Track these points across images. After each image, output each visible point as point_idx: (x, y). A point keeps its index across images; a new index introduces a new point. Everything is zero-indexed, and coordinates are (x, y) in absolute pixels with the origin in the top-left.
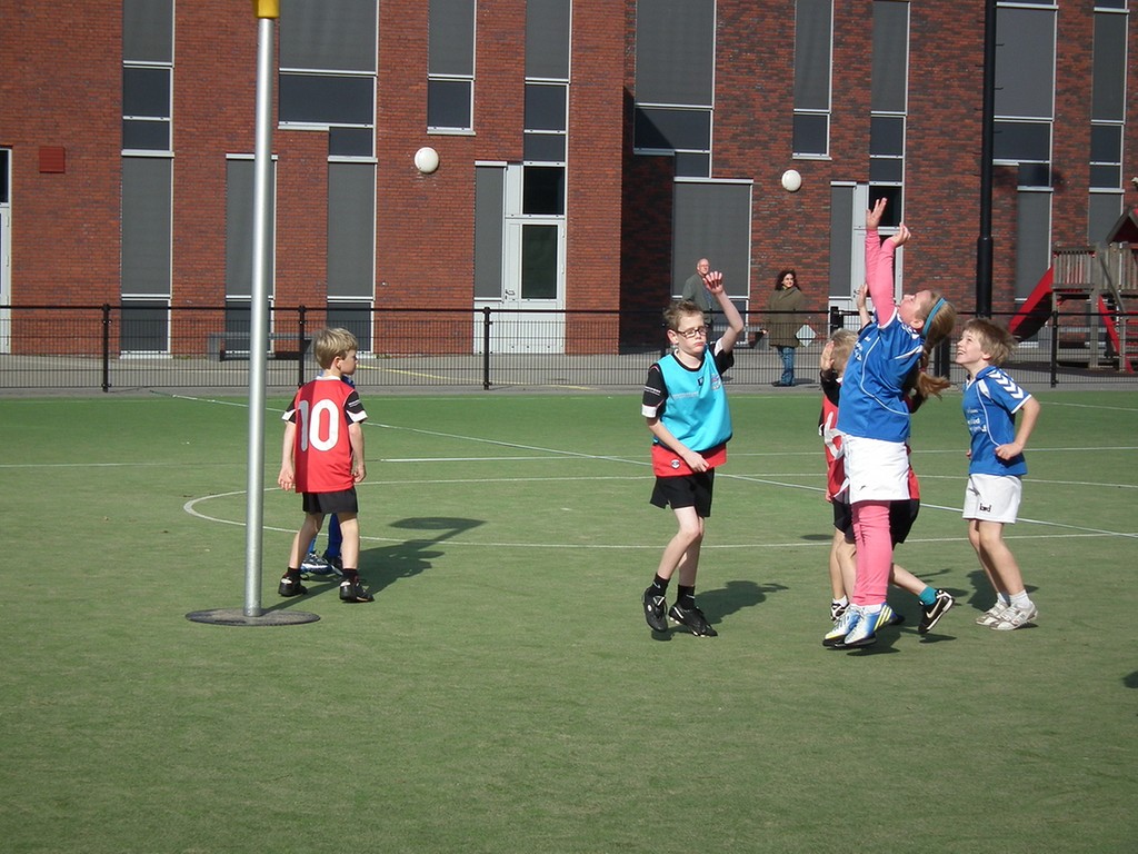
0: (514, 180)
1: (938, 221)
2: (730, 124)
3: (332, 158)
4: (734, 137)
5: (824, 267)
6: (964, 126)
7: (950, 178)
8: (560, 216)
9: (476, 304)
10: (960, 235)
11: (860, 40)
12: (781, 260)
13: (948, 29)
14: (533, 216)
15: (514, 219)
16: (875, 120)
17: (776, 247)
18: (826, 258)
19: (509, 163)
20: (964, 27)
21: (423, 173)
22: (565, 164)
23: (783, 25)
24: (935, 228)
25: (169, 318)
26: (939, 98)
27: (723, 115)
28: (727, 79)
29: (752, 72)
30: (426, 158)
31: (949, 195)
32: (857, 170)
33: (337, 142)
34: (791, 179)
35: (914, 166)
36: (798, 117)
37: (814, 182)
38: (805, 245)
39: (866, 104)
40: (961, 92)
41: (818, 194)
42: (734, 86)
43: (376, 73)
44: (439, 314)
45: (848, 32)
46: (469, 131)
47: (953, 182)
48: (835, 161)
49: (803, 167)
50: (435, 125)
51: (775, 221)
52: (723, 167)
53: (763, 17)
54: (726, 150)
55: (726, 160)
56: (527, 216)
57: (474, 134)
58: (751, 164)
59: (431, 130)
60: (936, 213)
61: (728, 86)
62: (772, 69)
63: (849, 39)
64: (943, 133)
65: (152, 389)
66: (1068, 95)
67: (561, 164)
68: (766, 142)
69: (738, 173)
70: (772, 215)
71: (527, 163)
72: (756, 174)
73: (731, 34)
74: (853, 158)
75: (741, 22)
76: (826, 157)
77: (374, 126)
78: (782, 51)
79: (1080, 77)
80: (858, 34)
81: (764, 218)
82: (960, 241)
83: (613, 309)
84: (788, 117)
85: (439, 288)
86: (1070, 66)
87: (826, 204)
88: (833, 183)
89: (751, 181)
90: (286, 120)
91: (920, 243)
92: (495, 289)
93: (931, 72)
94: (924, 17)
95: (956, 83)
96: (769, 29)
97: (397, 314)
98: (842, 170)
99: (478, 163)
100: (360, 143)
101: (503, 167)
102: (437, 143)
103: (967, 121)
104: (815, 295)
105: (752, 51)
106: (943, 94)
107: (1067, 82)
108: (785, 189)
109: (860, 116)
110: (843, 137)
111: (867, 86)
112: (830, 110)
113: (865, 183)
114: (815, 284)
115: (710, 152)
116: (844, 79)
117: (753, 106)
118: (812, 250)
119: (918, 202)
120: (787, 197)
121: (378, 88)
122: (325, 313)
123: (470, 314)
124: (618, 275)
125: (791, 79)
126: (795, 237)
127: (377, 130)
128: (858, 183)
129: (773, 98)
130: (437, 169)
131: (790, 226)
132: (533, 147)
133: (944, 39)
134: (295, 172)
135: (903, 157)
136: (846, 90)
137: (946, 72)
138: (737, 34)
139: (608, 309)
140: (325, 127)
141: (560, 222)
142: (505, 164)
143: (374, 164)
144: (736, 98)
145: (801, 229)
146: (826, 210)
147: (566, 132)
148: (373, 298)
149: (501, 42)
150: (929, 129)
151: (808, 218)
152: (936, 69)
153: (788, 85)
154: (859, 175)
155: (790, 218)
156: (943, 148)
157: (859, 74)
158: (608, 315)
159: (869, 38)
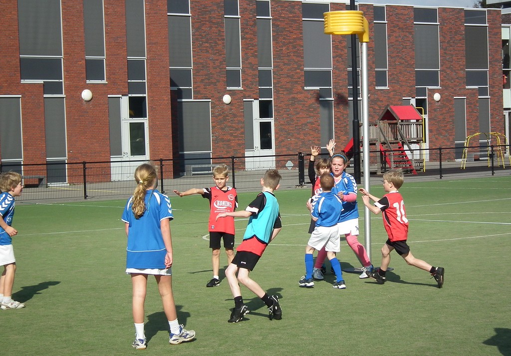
0: (125, 102)
1: (288, 114)
2: (199, 75)
3: (45, 96)
4: (202, 80)
5: (242, 137)
6: (296, 73)
7: (292, 96)
8: (145, 118)
9: (111, 159)
10: (297, 120)
11: (252, 36)
12: (224, 135)
13: (287, 31)
14: (134, 119)
15: (126, 120)
16: (259, 71)
17: (222, 129)
18: (243, 133)
19: (122, 96)
20: (295, 29)
21: (86, 101)
22: (146, 95)
23: (219, 30)
24: (287, 118)
25: (22, 169)
26: (286, 61)
27: (197, 71)
28: (198, 55)
29: (208, 52)
30: (86, 94)
31: (292, 103)
32: (254, 94)
33: (47, 88)
34: (227, 99)
35: (277, 92)
36: (228, 71)
37: (236, 100)
38: (234, 127)
39: (256, 64)
40: (295, 58)
41: (238, 105)
42: (201, 58)
43: (63, 56)
44: (96, 164)
45: (247, 33)
46: (104, 82)
47: (293, 98)
48: (245, 90)
49: (231, 93)
50: (90, 79)
51: (221, 117)
52: (198, 94)
53: (211, 27)
54: (199, 87)
55: (199, 91)
56: (131, 119)
57: (107, 83)
58: (209, 92)
59: (88, 82)
60: (287, 111)
61: (198, 58)
62: (216, 50)
63: (247, 36)
64: (288, 76)
65: (22, 201)
66: (337, 58)
67: (144, 95)
68: (215, 82)
69: (205, 97)
70: (220, 115)
71: (130, 95)
72: (212, 97)
73: (198, 35)
74: (252, 88)
75: (202, 30)
76: (241, 88)
77: (63, 81)
78: (220, 42)
79: (342, 50)
80: (251, 34)
81: (216, 116)
82: (297, 123)
83: (170, 159)
84: (224, 71)
85: (95, 153)
86: (338, 46)
87: (242, 109)
88: (244, 100)
89: (210, 100)
90: (24, 79)
91: (281, 125)
92: (119, 152)
93: (282, 50)
94: (278, 26)
95: (292, 54)
96: (214, 33)
97: (77, 165)
98: (247, 94)
99: (109, 96)
100: (57, 88)
101: (120, 97)
102: (91, 87)
103: (298, 71)
104: (239, 150)
105: (207, 43)
106: (287, 59)
107: (337, 52)
108: (224, 103)
109: (254, 70)
110: (247, 80)
111: (256, 56)
112: (241, 68)
113: (257, 99)
114: (239, 145)
115: (192, 88)
116: (246, 53)
117: (209, 67)
118: (237, 129)
119: (280, 107)
120: (225, 107)
121: (64, 63)
122: (45, 166)
123: (109, 164)
124: (171, 144)
125: (224, 54)
126: (229, 124)
127: (64, 82)
128: (255, 99)
129: (217, 63)
130: (92, 99)
131: (227, 119)
132: (132, 88)
133: (286, 35)
134: (29, 103)
135: (272, 87)
136: (247, 59)
137: (288, 49)
138: (200, 35)
139: (168, 159)
140: (41, 81)
141: (145, 121)
142: (121, 96)
143: (64, 98)
144: (202, 63)
145: (232, 120)
146: (242, 112)
147: (146, 81)
148: (67, 158)
149: (116, 41)
150: (282, 75)
151: (235, 116)
152: (284, 48)
153: (224, 57)
154: (255, 96)
155: (227, 116)
156: (288, 83)
157: (252, 51)
158: (168, 161)
159: (255, 36)
